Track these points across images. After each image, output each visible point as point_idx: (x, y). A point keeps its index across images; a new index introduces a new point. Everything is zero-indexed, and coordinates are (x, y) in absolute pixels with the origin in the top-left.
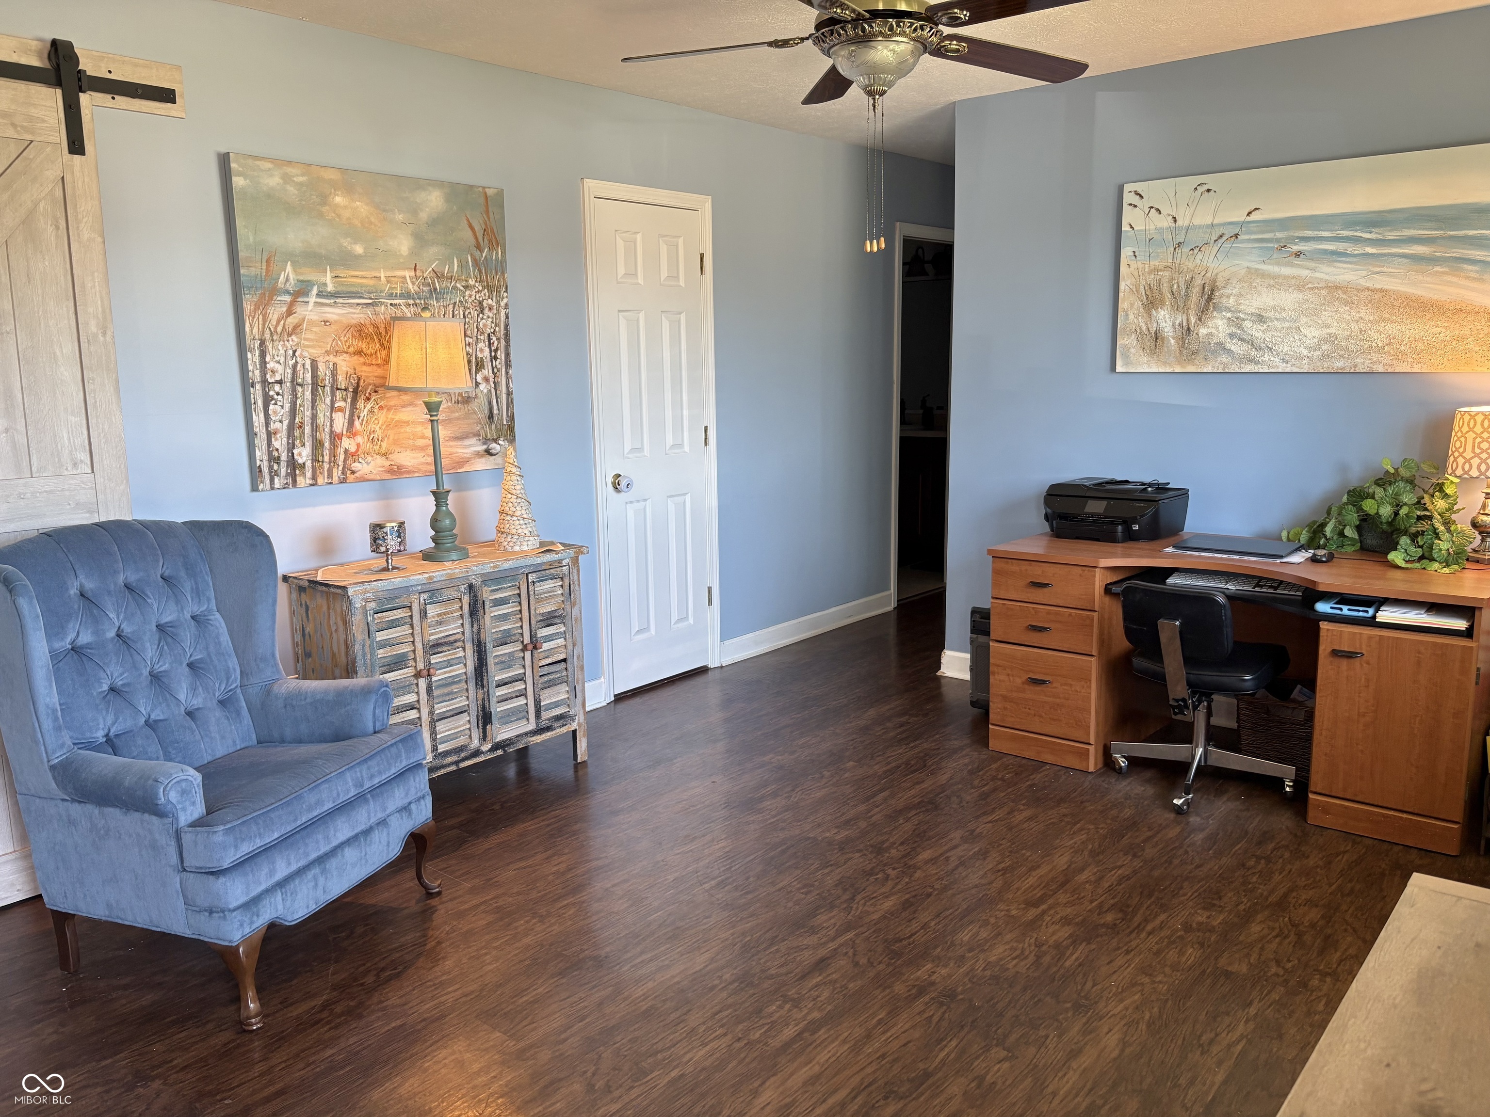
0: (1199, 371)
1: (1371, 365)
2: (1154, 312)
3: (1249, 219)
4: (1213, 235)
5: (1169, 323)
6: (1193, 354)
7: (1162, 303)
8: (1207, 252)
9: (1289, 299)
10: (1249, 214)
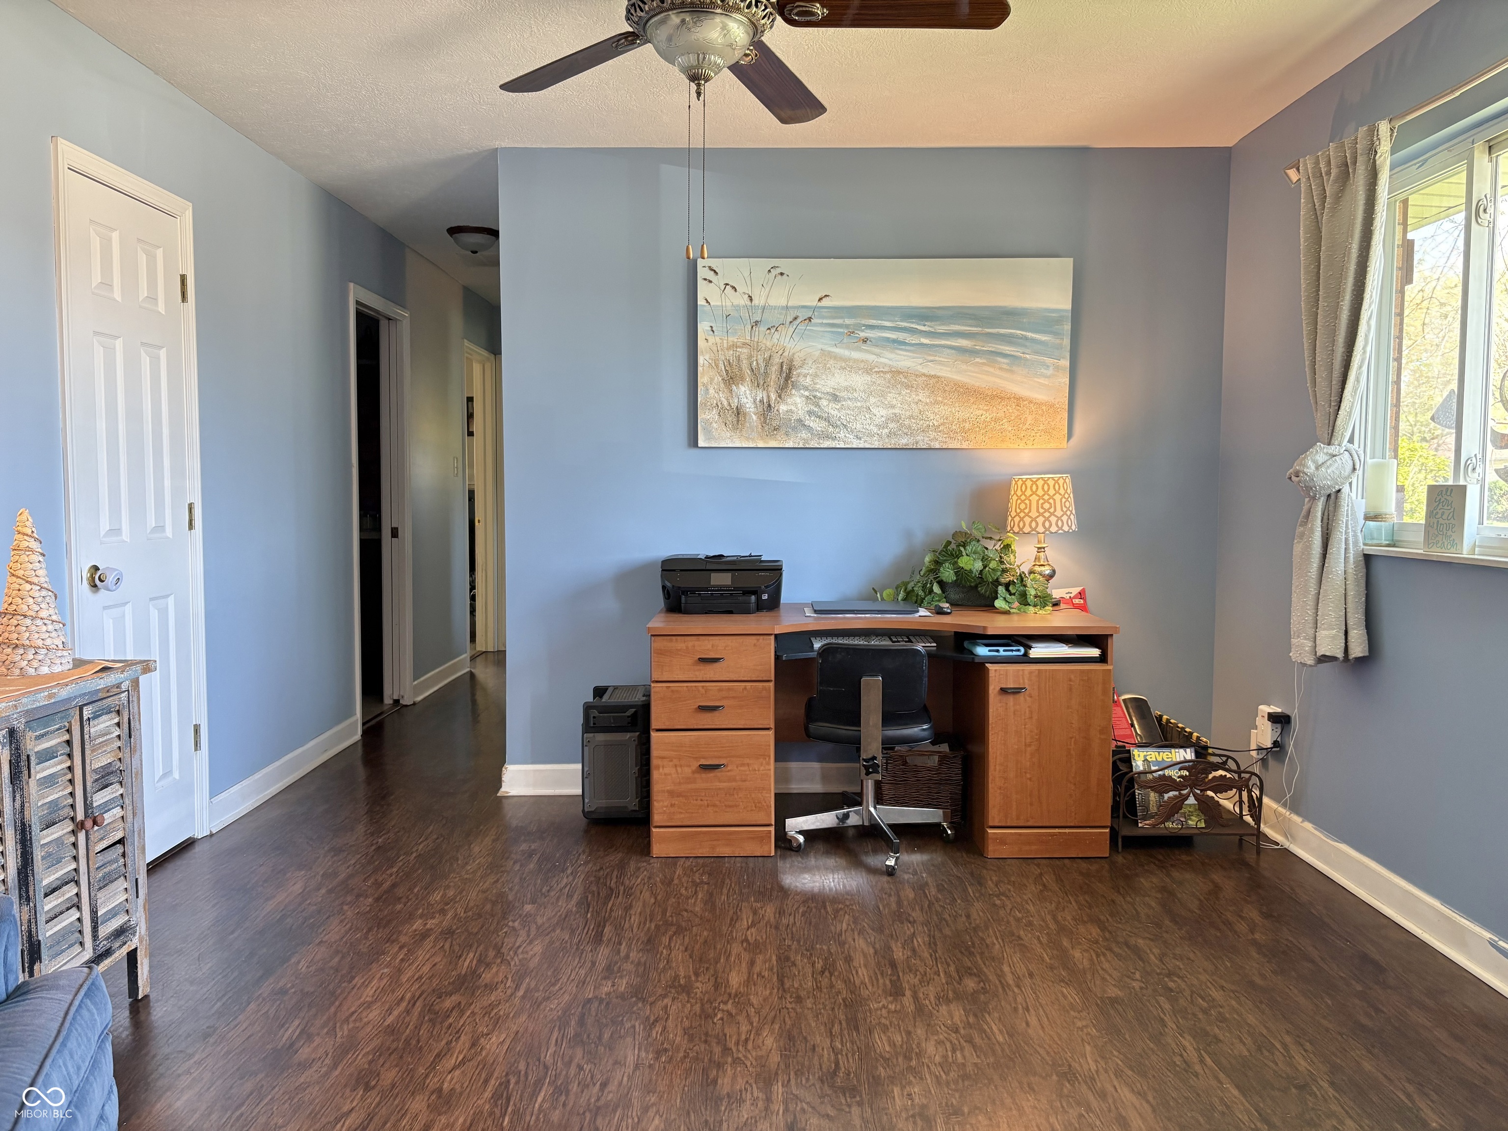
0: (781, 446)
1: (929, 442)
2: (734, 387)
3: (820, 304)
4: (788, 317)
5: (750, 398)
6: (775, 430)
7: (742, 379)
8: (784, 333)
9: (859, 380)
10: (820, 299)
